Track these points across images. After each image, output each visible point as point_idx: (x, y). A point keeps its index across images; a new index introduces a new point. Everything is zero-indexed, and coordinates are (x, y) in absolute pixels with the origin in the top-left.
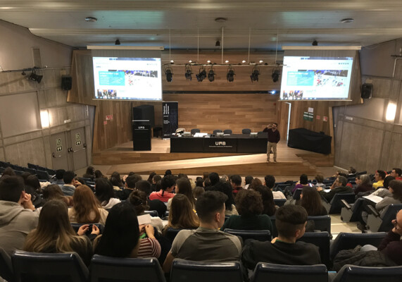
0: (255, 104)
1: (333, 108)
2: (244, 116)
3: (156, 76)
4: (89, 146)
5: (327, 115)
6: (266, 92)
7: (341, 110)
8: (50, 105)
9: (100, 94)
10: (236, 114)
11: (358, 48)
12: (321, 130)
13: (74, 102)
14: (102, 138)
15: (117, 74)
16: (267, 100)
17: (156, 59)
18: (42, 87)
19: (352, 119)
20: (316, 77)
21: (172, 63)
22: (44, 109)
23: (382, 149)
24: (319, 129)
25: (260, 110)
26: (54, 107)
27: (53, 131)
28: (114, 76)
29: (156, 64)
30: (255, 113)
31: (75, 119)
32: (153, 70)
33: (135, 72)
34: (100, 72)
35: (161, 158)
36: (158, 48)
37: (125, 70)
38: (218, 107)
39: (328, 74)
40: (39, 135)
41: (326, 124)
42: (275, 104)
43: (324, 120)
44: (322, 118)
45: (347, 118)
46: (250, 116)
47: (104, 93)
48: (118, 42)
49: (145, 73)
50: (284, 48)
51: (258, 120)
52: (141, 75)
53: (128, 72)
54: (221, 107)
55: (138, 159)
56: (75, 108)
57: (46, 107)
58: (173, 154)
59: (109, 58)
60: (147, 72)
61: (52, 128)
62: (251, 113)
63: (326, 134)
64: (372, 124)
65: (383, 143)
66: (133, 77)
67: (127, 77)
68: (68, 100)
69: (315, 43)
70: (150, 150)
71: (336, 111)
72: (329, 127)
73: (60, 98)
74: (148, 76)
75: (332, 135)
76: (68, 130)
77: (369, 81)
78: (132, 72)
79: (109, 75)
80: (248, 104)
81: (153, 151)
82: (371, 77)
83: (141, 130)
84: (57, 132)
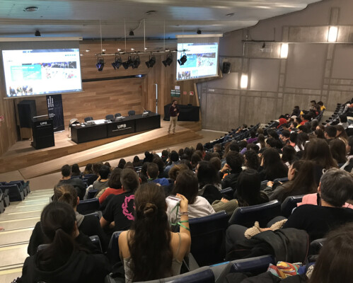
0: (126, 88)
1: (197, 84)
2: (117, 100)
3: (75, 67)
5: (193, 90)
6: (134, 76)
7: (204, 84)
9: (12, 92)
10: (111, 99)
11: (221, 35)
12: (188, 103)
15: (32, 67)
16: (134, 84)
17: (74, 49)
19: (213, 90)
20: (197, 59)
21: (103, 53)
23: (240, 110)
24: (186, 103)
25: (129, 93)
28: (29, 70)
29: (74, 55)
30: (126, 96)
32: (72, 61)
33: (53, 65)
34: (11, 67)
35: (69, 152)
36: (77, 39)
37: (41, 62)
38: (94, 94)
39: (205, 56)
41: (193, 98)
42: (141, 87)
43: (191, 94)
44: (188, 94)
45: (210, 90)
46: (122, 100)
47: (18, 90)
48: (38, 34)
49: (63, 65)
50: (179, 36)
51: (129, 102)
52: (59, 67)
53: (45, 65)
54: (97, 94)
55: (46, 157)
58: (81, 145)
59: (22, 51)
60: (65, 63)
62: (122, 97)
63: (193, 105)
64: (230, 92)
65: (240, 105)
66: (51, 70)
67: (44, 69)
69: (199, 32)
70: (54, 145)
71: (199, 87)
74: (67, 67)
75: (198, 105)
77: (226, 60)
78: (49, 65)
79: (24, 70)
80: (120, 88)
81: (57, 146)
82: (226, 57)
83: (44, 126)
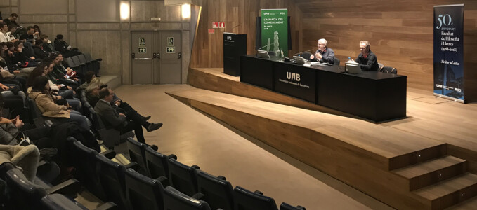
4: (186, 58)
27: (134, 27)
35: (234, 88)
55: (215, 84)
58: (243, 86)
61: (135, 23)
76: (156, 30)
84: (140, 29)
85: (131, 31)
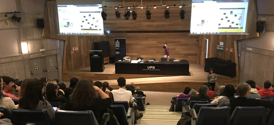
0: (183, 41)
1: (237, 41)
2: (175, 49)
4: (60, 68)
5: (233, 47)
7: (243, 42)
8: (29, 38)
12: (229, 59)
13: (47, 37)
14: (70, 62)
17: (99, 5)
18: (22, 26)
19: (251, 49)
22: (24, 41)
24: (227, 58)
25: (186, 45)
26: (33, 40)
27: (32, 57)
30: (183, 47)
31: (49, 49)
35: (109, 77)
40: (21, 58)
41: (232, 54)
42: (198, 41)
43: (231, 51)
44: (229, 50)
45: (248, 49)
46: (179, 49)
54: (158, 43)
56: (49, 41)
57: (26, 40)
58: (117, 75)
61: (31, 54)
62: (179, 47)
63: (232, 61)
64: (267, 53)
68: (43, 36)
70: (103, 71)
71: (240, 44)
72: (234, 57)
73: (36, 34)
75: (236, 62)
76: (44, 56)
77: (263, 19)
80: (177, 40)
84: (35, 57)
85: (30, 59)
